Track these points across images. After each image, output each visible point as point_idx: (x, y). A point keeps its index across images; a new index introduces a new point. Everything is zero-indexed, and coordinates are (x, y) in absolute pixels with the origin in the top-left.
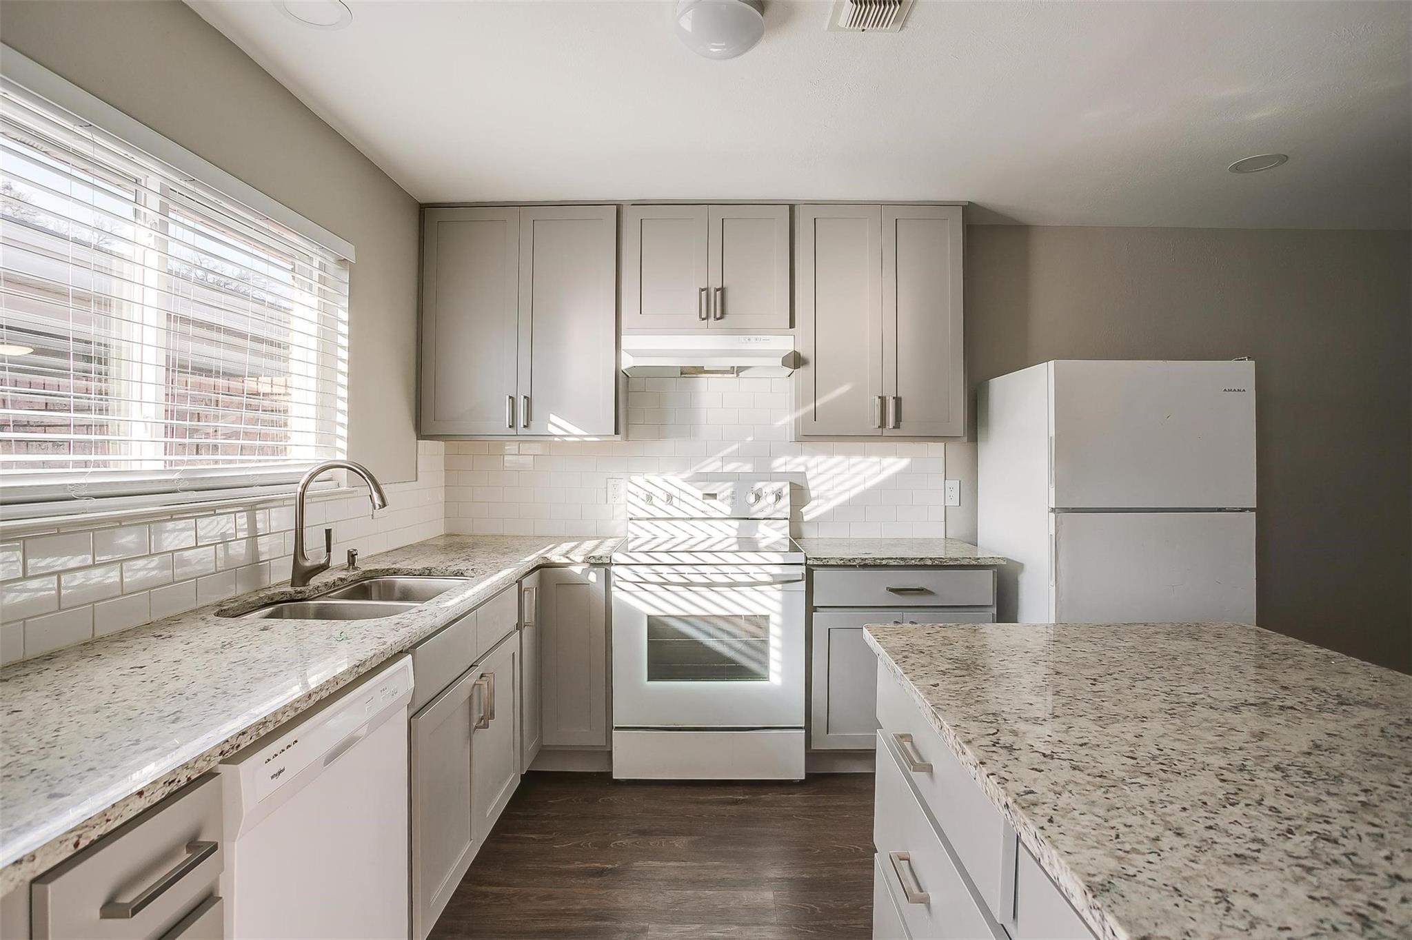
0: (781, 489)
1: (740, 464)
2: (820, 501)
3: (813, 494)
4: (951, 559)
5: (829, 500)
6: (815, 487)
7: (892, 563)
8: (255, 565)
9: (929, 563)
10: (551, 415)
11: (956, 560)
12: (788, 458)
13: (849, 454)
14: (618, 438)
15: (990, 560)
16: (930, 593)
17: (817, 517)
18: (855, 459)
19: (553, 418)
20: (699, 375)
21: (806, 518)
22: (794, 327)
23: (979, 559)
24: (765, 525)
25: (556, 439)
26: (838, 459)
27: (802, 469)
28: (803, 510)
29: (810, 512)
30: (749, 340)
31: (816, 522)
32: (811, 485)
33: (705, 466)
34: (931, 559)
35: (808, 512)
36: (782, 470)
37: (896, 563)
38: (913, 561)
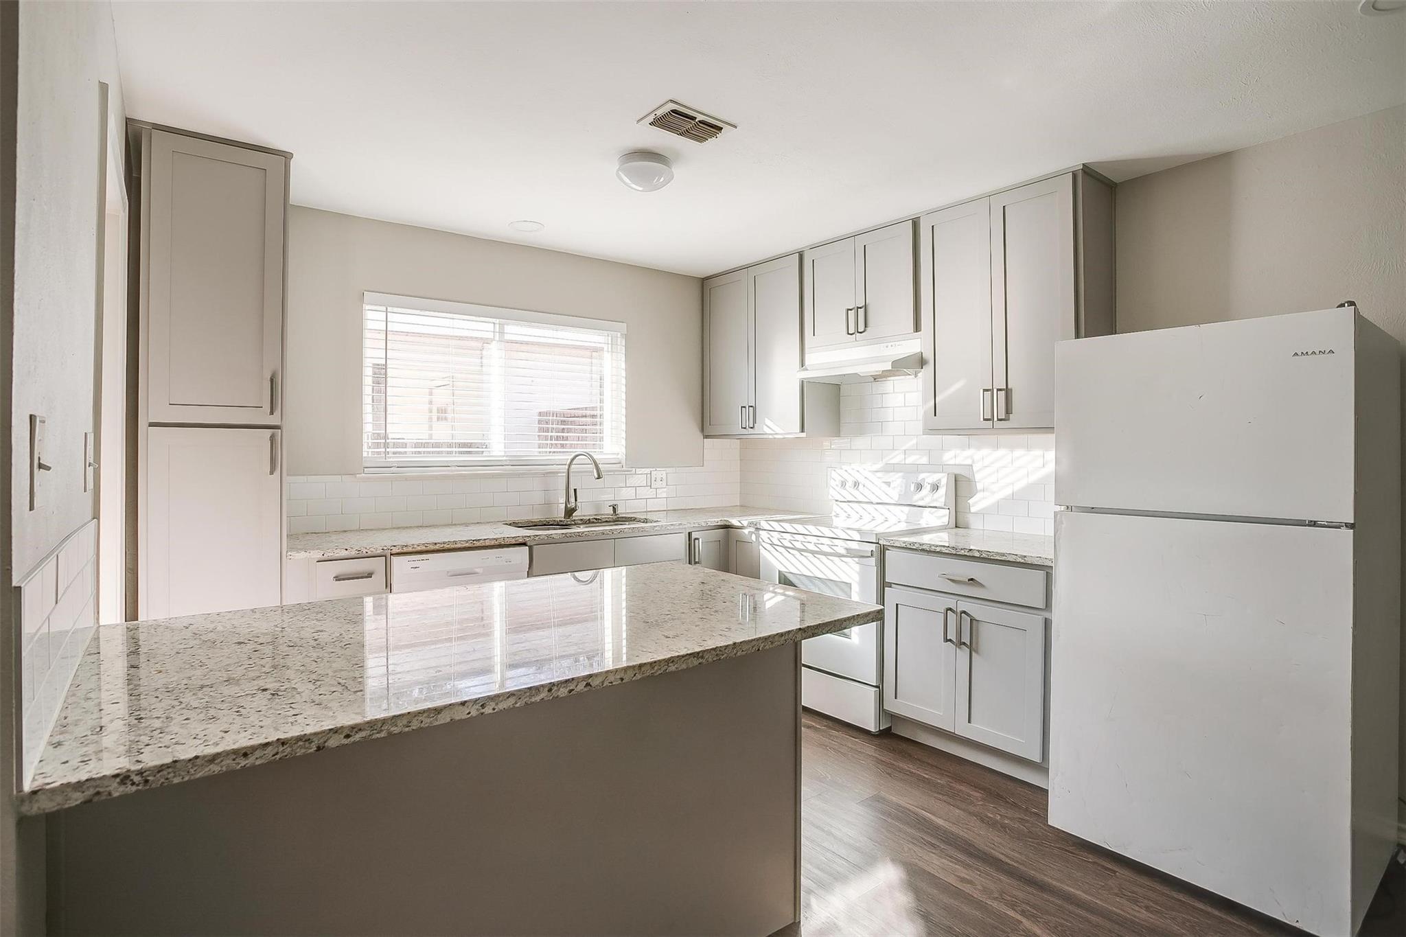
0: (940, 480)
1: (918, 457)
2: (986, 494)
3: (979, 486)
4: (998, 554)
5: (993, 493)
6: (981, 478)
7: (944, 550)
8: (548, 504)
9: (977, 554)
10: (766, 419)
11: (1003, 555)
12: (958, 452)
13: (1012, 447)
14: (803, 435)
15: (1038, 559)
16: (981, 585)
17: (983, 509)
18: (1018, 453)
19: (768, 422)
20: (889, 378)
21: (973, 510)
22: (920, 331)
23: (1025, 557)
24: (930, 512)
25: (771, 437)
26: (1001, 452)
27: (969, 462)
28: (971, 501)
29: (977, 503)
30: (887, 347)
31: (982, 514)
32: (978, 477)
33: (893, 458)
34: (979, 551)
35: (976, 503)
36: (952, 462)
37: (947, 551)
38: (963, 551)
